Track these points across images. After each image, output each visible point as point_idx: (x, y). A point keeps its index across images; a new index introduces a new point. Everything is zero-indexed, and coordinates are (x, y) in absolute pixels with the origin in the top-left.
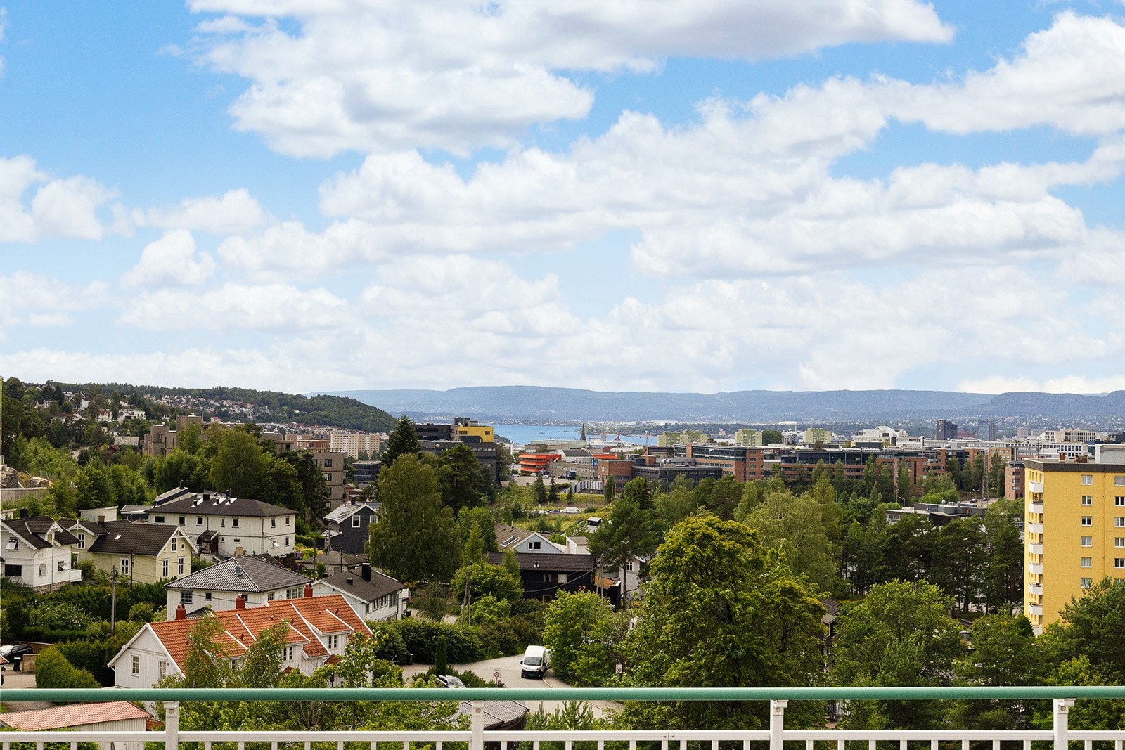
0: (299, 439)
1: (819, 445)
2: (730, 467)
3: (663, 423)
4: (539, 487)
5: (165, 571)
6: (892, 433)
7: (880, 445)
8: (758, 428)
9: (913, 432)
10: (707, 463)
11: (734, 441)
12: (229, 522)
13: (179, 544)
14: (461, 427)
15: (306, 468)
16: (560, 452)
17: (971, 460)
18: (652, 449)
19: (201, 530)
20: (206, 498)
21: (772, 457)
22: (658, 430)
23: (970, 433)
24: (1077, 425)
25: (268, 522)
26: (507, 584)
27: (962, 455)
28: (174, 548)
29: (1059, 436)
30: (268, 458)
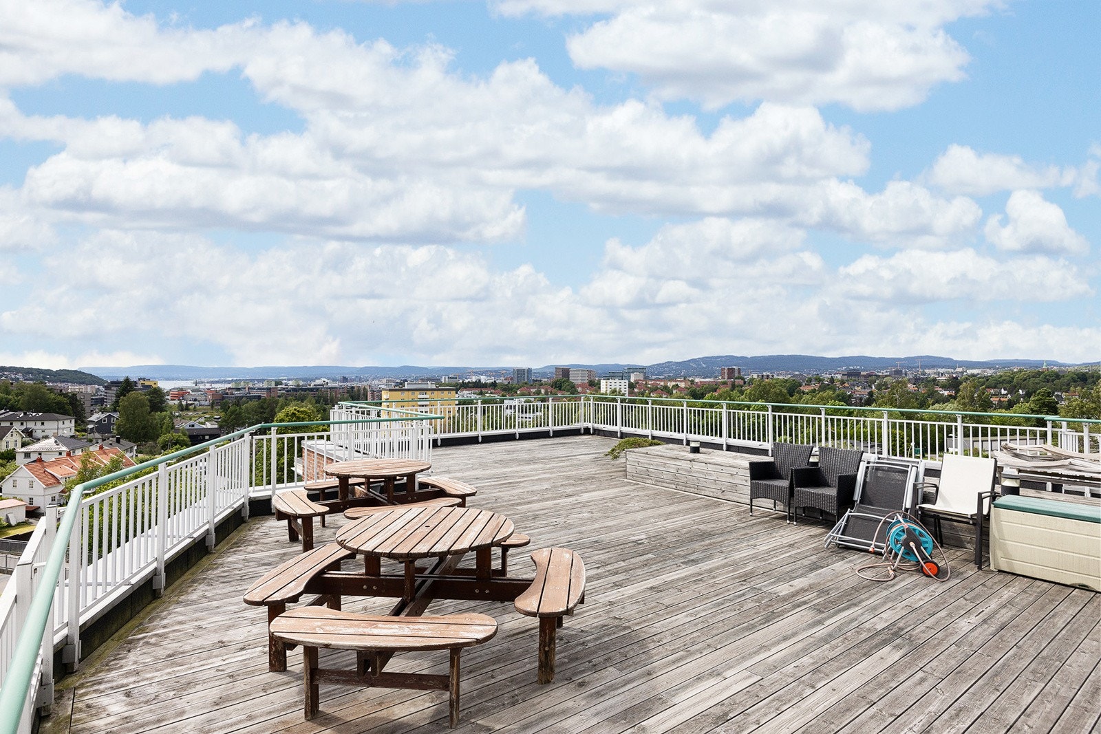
0: (70, 387)
1: (298, 385)
2: (264, 395)
3: (230, 379)
4: (180, 405)
5: (7, 446)
6: (326, 381)
7: (323, 385)
8: (273, 380)
9: (334, 380)
10: (255, 393)
11: (265, 385)
12: (39, 423)
13: (15, 434)
14: (142, 382)
15: (73, 398)
16: (189, 391)
17: (355, 389)
18: (230, 388)
19: (23, 428)
20: (25, 414)
21: (280, 390)
22: (229, 382)
23: (352, 380)
24: (389, 377)
25: (61, 423)
26: (183, 440)
27: (353, 388)
28: (12, 435)
29: (384, 381)
30: (52, 396)
